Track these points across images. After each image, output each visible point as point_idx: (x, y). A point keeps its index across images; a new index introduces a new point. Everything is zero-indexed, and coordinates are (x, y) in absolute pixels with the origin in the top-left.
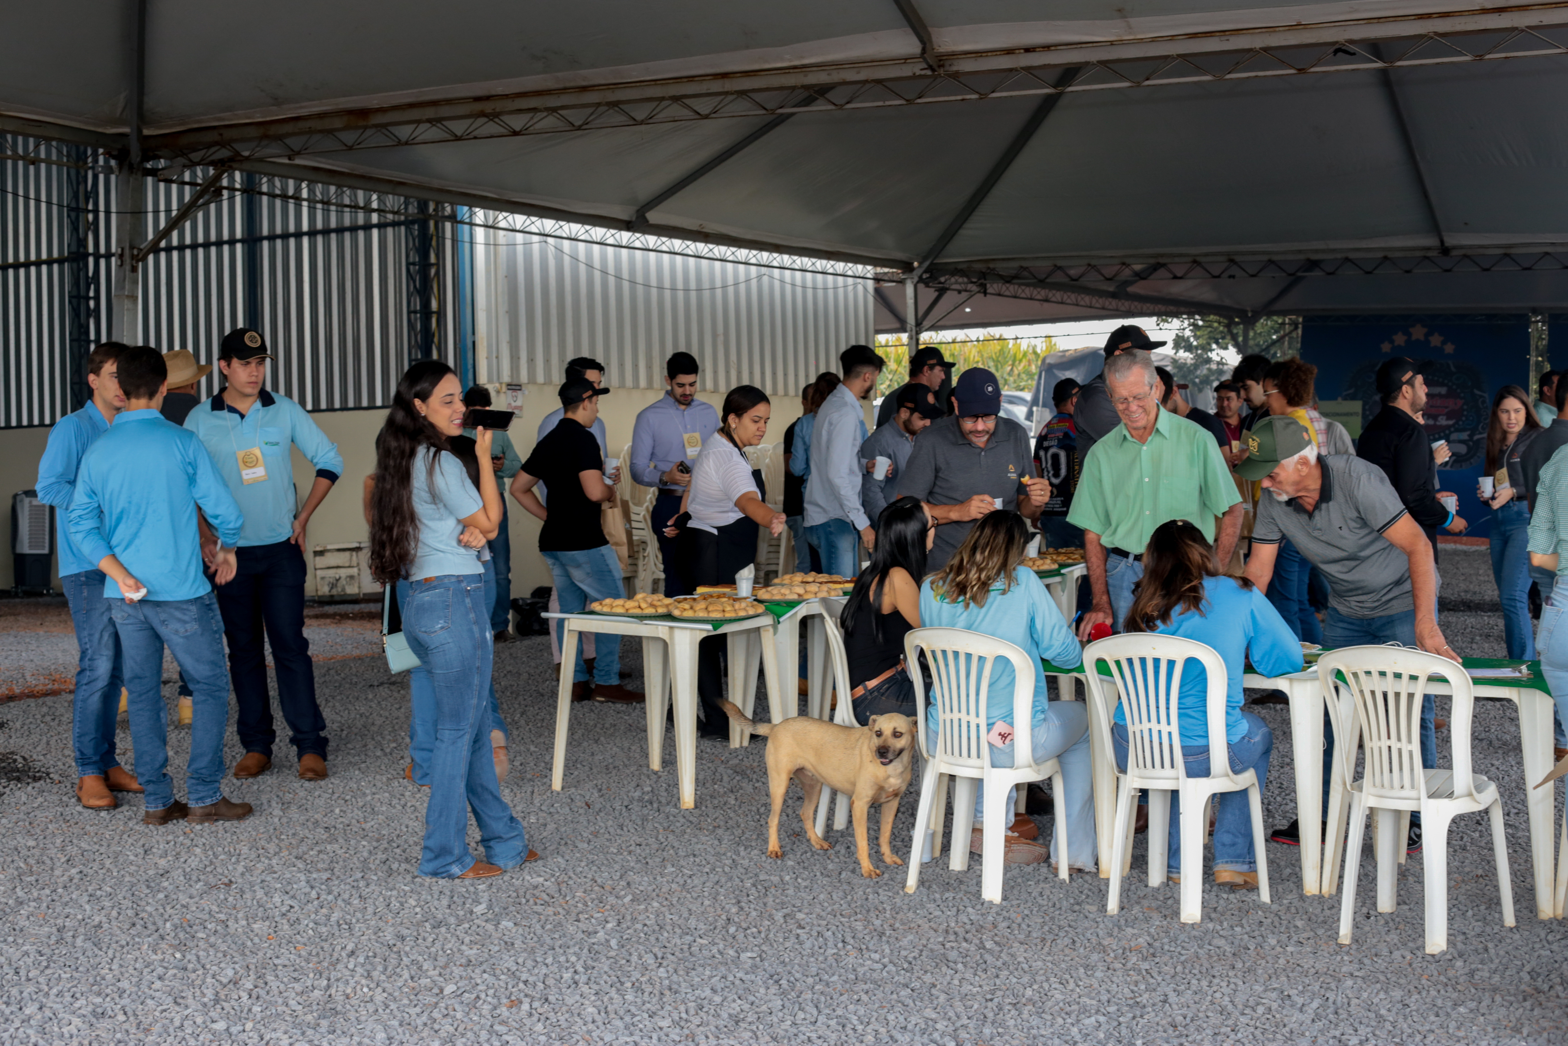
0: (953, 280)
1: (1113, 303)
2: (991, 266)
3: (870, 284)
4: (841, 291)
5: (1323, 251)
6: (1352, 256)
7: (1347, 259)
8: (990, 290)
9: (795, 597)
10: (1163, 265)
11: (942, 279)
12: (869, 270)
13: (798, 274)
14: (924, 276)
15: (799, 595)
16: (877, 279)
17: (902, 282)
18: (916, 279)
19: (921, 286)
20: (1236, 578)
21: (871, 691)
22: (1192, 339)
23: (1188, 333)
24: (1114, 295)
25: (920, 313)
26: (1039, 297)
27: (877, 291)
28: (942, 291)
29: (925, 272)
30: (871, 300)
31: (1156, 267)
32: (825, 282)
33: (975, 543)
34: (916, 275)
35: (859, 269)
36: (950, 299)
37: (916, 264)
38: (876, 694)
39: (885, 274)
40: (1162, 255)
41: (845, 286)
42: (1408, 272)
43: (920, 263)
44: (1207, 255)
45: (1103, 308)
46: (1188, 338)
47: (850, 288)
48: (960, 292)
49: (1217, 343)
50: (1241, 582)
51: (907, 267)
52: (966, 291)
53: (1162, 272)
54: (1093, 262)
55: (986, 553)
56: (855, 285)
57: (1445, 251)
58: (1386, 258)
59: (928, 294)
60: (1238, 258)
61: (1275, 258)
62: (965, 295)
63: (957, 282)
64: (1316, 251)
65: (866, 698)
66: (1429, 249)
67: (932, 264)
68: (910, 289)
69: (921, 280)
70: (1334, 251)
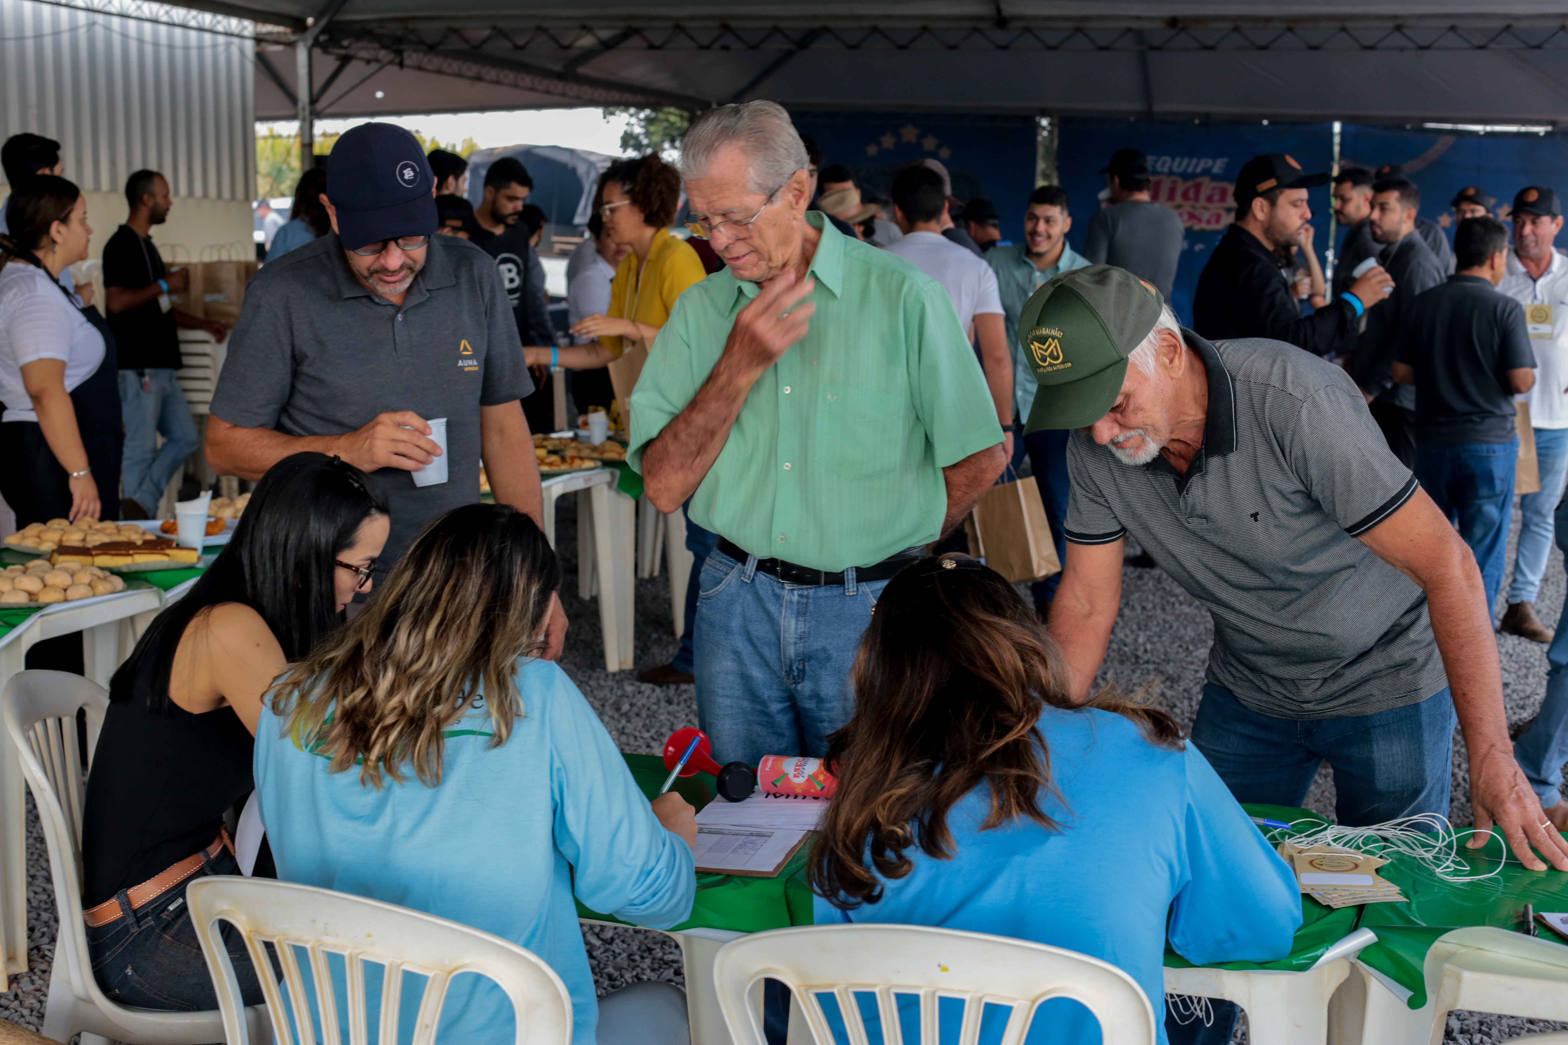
0: (359, 45)
1: (559, 86)
2: (411, 25)
3: (249, 46)
4: (208, 53)
5: (845, 17)
6: (882, 24)
7: (875, 29)
8: (407, 62)
9: (21, 599)
10: (636, 31)
11: (345, 43)
12: (248, 27)
13: (148, 26)
14: (322, 38)
15: (30, 594)
16: (259, 40)
17: (291, 45)
18: (310, 42)
19: (317, 52)
20: (1133, 713)
21: (138, 915)
22: (642, 138)
23: (638, 130)
24: (561, 77)
25: (317, 86)
26: (469, 74)
27: (261, 58)
28: (345, 60)
29: (323, 32)
30: (250, 68)
31: (627, 34)
32: (186, 39)
33: (398, 602)
34: (309, 38)
35: (233, 23)
36: (354, 71)
37: (310, 21)
38: (150, 921)
39: (270, 33)
40: (634, 18)
41: (215, 46)
42: (953, 48)
43: (317, 21)
44: (693, 18)
45: (547, 92)
46: (638, 135)
47: (221, 49)
48: (368, 62)
49: (673, 141)
50: (1149, 725)
51: (298, 25)
52: (376, 60)
53: (635, 41)
54: (545, 25)
55: (430, 633)
56: (228, 45)
57: (1001, 21)
58: (925, 29)
59: (327, 63)
60: (734, 24)
61: (783, 25)
62: (374, 66)
63: (363, 50)
64: (836, 17)
65: (126, 930)
66: (980, 18)
67: (330, 22)
68: (302, 55)
69: (316, 43)
70: (858, 17)
